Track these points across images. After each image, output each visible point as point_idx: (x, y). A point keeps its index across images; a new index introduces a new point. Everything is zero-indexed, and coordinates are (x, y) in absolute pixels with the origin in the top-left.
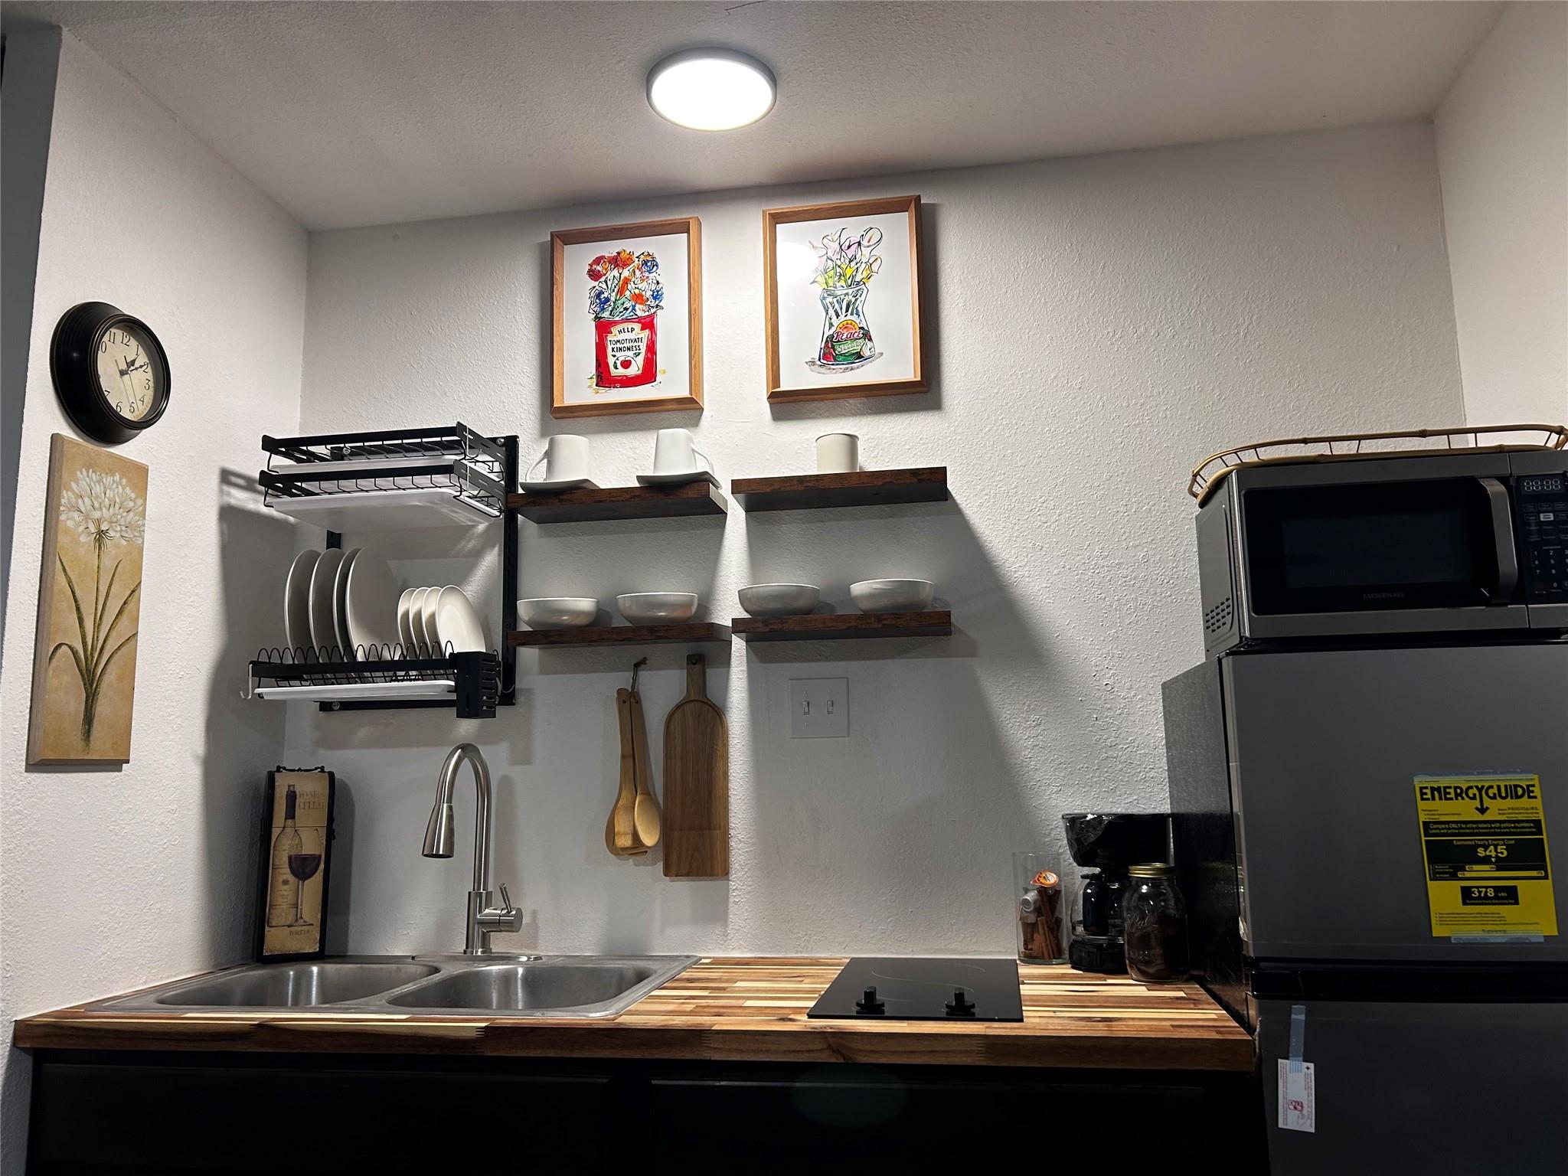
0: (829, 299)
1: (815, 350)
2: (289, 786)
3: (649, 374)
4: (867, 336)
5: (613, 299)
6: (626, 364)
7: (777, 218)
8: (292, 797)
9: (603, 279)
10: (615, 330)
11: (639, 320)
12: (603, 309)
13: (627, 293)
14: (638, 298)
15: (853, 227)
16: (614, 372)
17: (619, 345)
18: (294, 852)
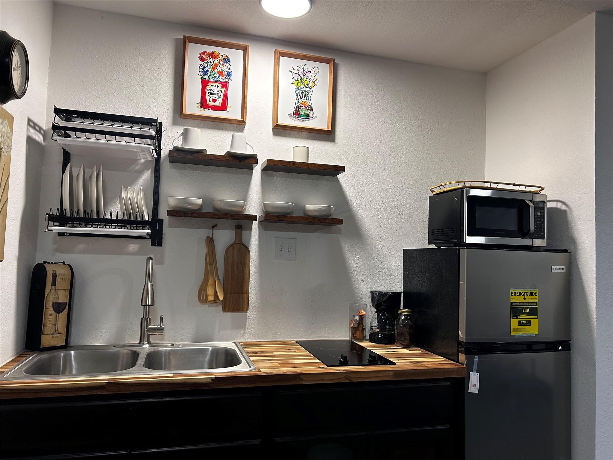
0: (298, 91)
1: (292, 111)
2: (53, 271)
3: (224, 107)
4: (311, 109)
5: (210, 71)
6: (214, 101)
7: (282, 54)
8: (55, 276)
9: (206, 62)
10: (210, 85)
11: (221, 83)
12: (205, 75)
13: (216, 70)
14: (221, 73)
15: (309, 65)
16: (208, 103)
17: (211, 92)
18: (55, 301)
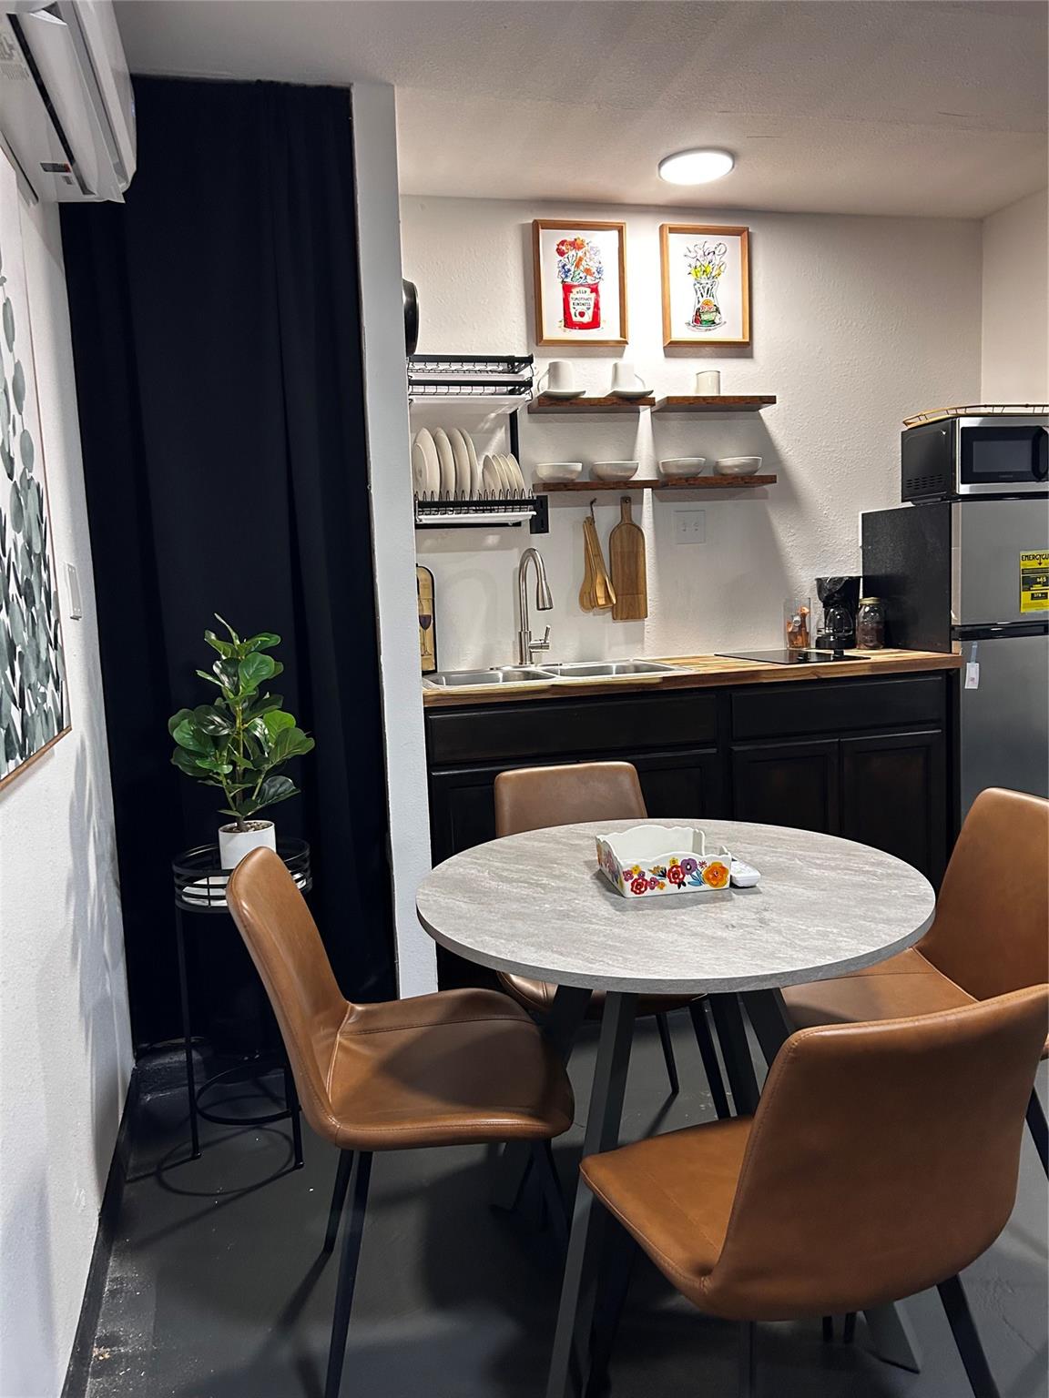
0: (698, 285)
1: (690, 316)
3: (595, 323)
4: (717, 310)
5: (573, 270)
6: (582, 314)
7: (673, 230)
9: (566, 256)
10: (574, 291)
11: (589, 286)
12: (567, 276)
13: (581, 268)
14: (588, 271)
15: (711, 241)
16: (574, 319)
17: (577, 301)
